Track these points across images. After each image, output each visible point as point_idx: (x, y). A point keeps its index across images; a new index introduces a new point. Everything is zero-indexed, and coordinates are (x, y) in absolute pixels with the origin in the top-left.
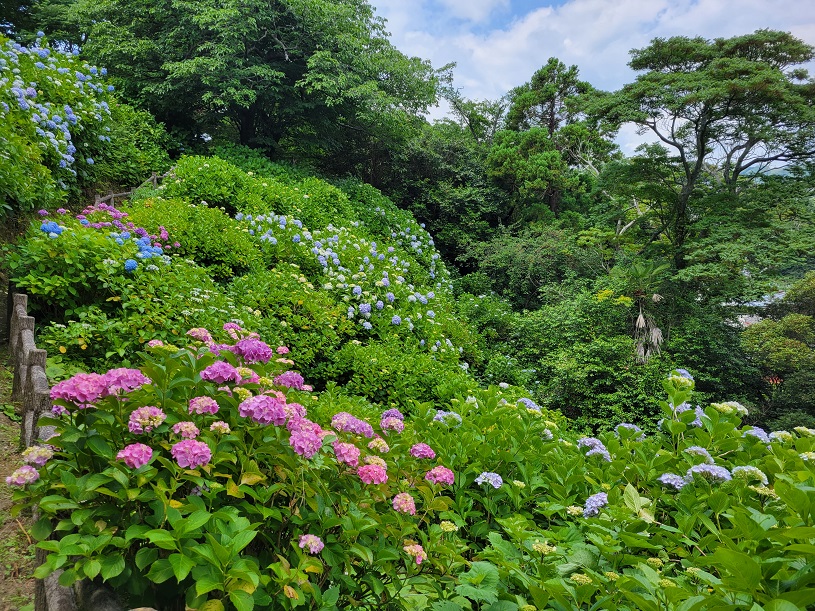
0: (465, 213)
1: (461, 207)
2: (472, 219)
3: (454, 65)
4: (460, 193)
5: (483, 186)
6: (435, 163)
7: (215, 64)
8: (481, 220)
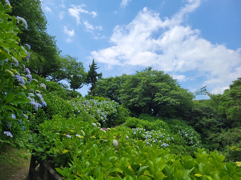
0: (212, 126)
1: (210, 124)
2: (214, 127)
3: (206, 86)
4: (209, 120)
5: (218, 118)
6: (201, 112)
7: (137, 99)
8: (218, 128)
